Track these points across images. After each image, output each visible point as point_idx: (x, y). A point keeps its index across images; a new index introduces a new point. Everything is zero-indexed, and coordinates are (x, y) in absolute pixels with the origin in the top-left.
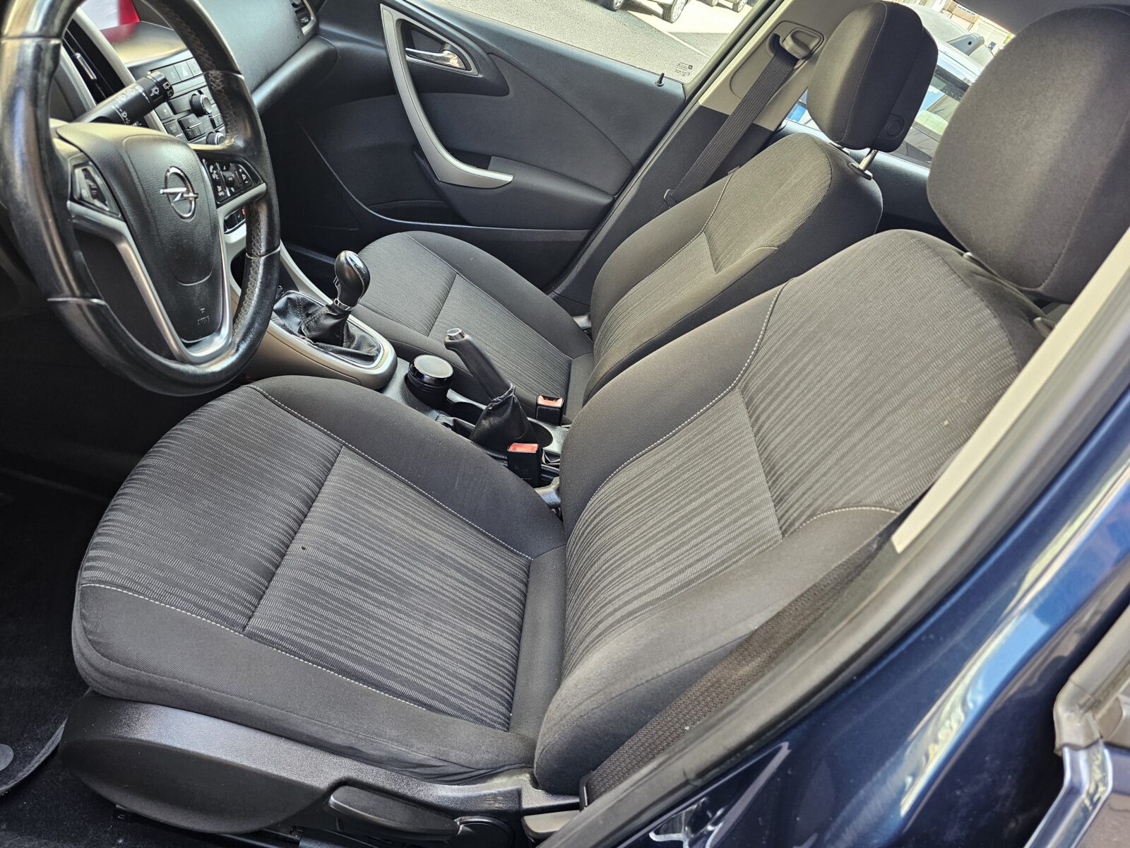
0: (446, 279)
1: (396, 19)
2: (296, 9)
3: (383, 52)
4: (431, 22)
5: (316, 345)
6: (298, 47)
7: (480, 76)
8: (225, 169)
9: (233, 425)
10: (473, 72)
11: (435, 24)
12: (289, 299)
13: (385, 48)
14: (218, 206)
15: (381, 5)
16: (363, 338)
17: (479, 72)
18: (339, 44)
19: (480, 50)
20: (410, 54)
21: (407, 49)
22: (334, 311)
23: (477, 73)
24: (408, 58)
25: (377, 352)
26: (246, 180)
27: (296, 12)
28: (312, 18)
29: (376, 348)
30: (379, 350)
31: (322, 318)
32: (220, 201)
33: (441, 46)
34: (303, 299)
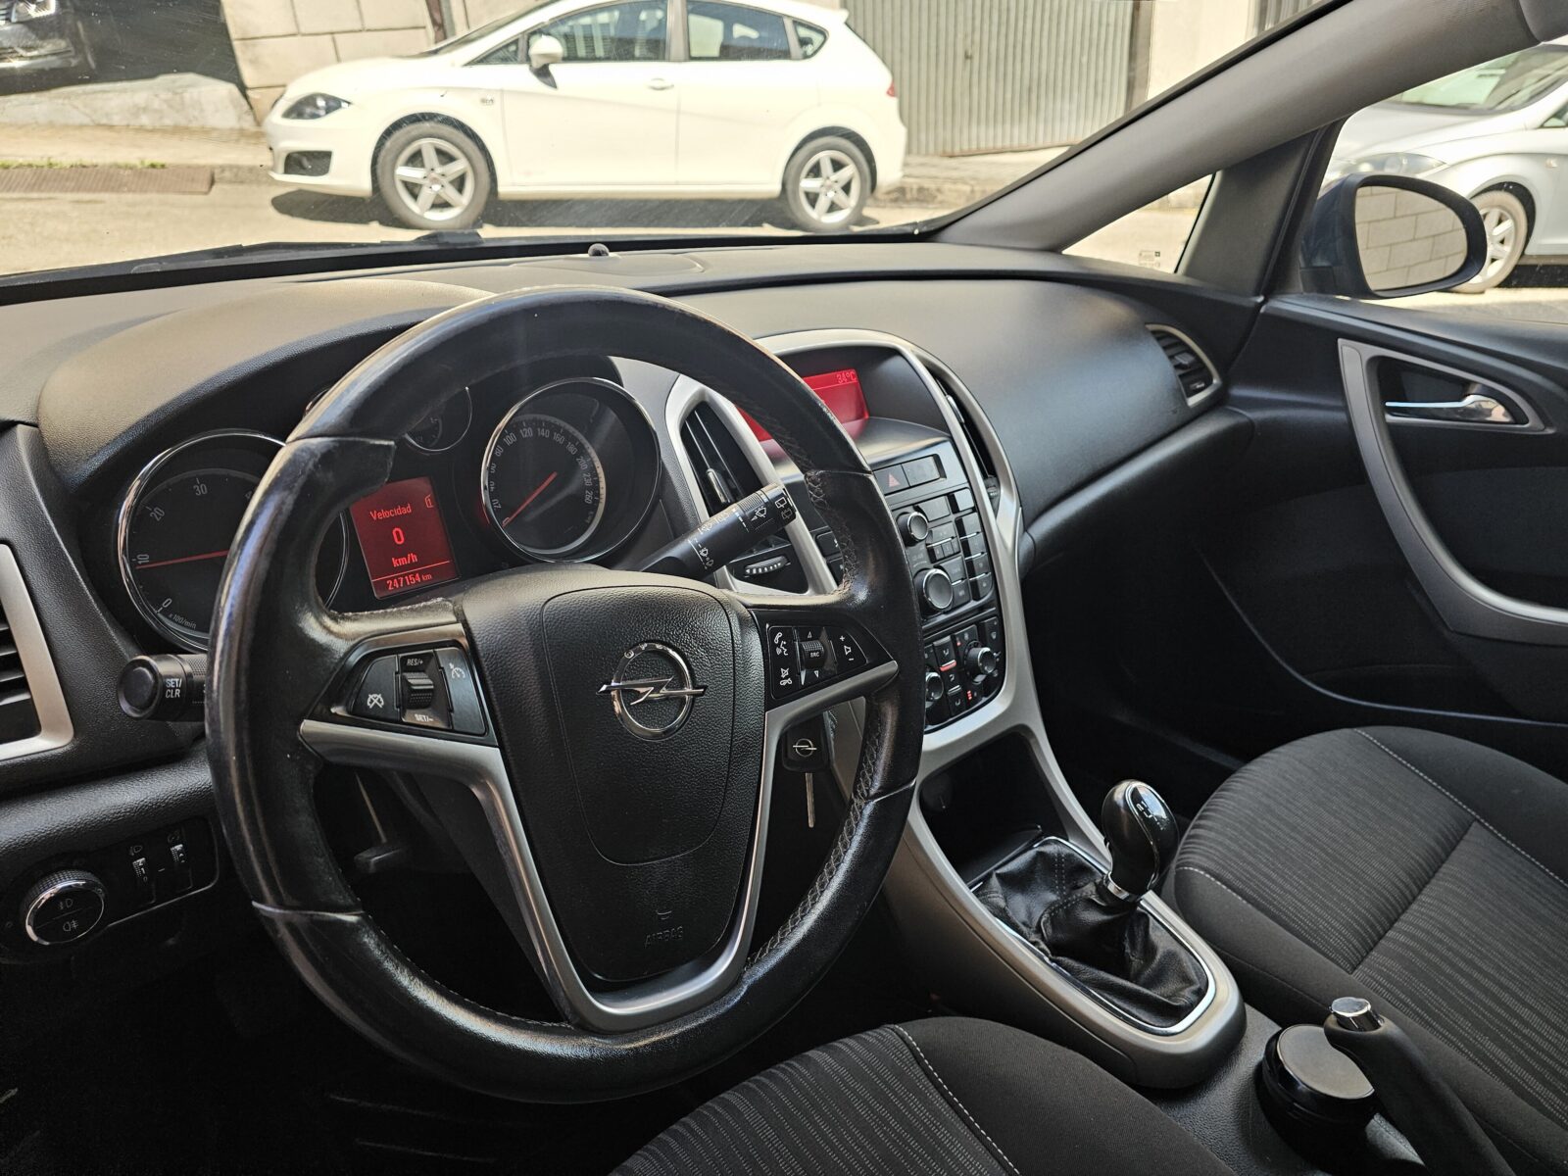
0: (1442, 833)
1: (1366, 358)
2: (1181, 372)
3: (1341, 416)
4: (1438, 351)
5: (1057, 962)
6: (1175, 424)
7: (1550, 431)
8: (810, 636)
9: (823, 1115)
10: (1533, 423)
11: (1447, 353)
12: (1040, 854)
13: (1345, 408)
14: (770, 704)
15: (1340, 341)
16: (1171, 956)
17: (1547, 424)
18: (1257, 415)
19: (1549, 385)
20: (1393, 411)
21: (1388, 404)
22: (1101, 898)
23: (1542, 426)
24: (1389, 418)
25: (1194, 998)
26: (850, 655)
27: (1181, 376)
28: (1215, 381)
29: (1194, 988)
30: (1201, 994)
31: (1080, 907)
32: (775, 696)
33: (1462, 388)
34: (1070, 857)
